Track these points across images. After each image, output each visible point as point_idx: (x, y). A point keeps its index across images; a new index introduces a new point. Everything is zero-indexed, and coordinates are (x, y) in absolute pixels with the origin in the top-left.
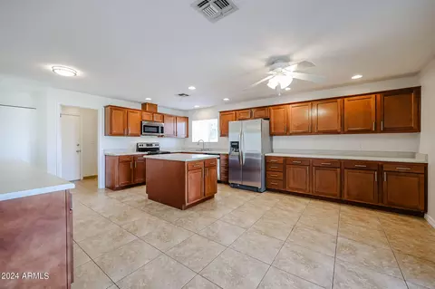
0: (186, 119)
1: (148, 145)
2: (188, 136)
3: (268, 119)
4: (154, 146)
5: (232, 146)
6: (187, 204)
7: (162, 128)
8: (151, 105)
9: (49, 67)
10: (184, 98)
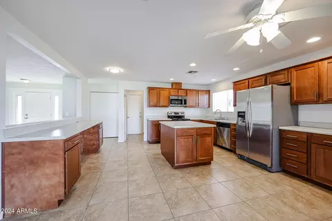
0: (208, 92)
1: (175, 113)
2: (209, 107)
3: (289, 84)
4: (180, 115)
5: (239, 116)
6: (176, 165)
7: (185, 101)
8: (176, 83)
9: (108, 69)
10: (192, 75)
